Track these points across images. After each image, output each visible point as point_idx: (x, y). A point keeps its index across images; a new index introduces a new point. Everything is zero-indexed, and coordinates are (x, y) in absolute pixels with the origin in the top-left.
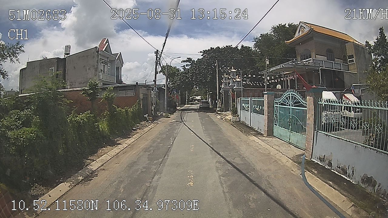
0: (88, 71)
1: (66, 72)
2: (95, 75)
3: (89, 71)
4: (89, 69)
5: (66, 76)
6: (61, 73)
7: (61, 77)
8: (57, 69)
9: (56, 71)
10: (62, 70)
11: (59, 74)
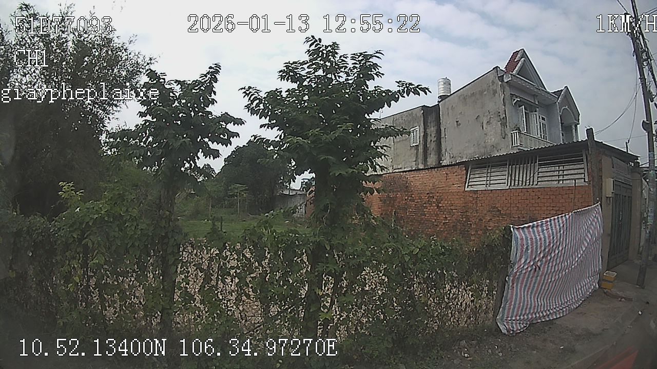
0: (486, 128)
1: (443, 135)
2: (504, 135)
3: (489, 128)
4: (488, 122)
5: (442, 143)
6: (432, 138)
7: (432, 146)
8: (425, 129)
9: (422, 134)
10: (435, 132)
11: (429, 140)
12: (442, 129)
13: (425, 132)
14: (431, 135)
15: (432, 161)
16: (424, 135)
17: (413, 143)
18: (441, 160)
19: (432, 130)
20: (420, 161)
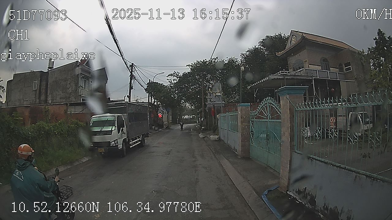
1: (49, 87)
2: (76, 90)
4: (69, 84)
5: (48, 90)
6: (43, 87)
7: (43, 91)
8: (41, 82)
9: (39, 85)
10: (45, 84)
11: (42, 88)
12: (49, 83)
13: (40, 84)
14: (43, 86)
15: (43, 98)
16: (40, 85)
17: (34, 88)
18: (47, 98)
19: (44, 83)
20: (37, 97)
